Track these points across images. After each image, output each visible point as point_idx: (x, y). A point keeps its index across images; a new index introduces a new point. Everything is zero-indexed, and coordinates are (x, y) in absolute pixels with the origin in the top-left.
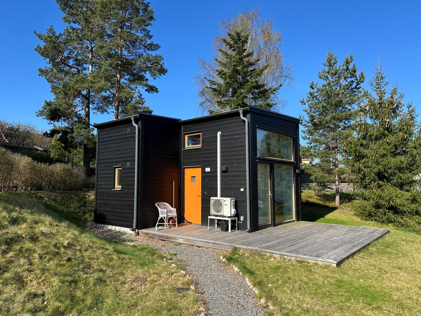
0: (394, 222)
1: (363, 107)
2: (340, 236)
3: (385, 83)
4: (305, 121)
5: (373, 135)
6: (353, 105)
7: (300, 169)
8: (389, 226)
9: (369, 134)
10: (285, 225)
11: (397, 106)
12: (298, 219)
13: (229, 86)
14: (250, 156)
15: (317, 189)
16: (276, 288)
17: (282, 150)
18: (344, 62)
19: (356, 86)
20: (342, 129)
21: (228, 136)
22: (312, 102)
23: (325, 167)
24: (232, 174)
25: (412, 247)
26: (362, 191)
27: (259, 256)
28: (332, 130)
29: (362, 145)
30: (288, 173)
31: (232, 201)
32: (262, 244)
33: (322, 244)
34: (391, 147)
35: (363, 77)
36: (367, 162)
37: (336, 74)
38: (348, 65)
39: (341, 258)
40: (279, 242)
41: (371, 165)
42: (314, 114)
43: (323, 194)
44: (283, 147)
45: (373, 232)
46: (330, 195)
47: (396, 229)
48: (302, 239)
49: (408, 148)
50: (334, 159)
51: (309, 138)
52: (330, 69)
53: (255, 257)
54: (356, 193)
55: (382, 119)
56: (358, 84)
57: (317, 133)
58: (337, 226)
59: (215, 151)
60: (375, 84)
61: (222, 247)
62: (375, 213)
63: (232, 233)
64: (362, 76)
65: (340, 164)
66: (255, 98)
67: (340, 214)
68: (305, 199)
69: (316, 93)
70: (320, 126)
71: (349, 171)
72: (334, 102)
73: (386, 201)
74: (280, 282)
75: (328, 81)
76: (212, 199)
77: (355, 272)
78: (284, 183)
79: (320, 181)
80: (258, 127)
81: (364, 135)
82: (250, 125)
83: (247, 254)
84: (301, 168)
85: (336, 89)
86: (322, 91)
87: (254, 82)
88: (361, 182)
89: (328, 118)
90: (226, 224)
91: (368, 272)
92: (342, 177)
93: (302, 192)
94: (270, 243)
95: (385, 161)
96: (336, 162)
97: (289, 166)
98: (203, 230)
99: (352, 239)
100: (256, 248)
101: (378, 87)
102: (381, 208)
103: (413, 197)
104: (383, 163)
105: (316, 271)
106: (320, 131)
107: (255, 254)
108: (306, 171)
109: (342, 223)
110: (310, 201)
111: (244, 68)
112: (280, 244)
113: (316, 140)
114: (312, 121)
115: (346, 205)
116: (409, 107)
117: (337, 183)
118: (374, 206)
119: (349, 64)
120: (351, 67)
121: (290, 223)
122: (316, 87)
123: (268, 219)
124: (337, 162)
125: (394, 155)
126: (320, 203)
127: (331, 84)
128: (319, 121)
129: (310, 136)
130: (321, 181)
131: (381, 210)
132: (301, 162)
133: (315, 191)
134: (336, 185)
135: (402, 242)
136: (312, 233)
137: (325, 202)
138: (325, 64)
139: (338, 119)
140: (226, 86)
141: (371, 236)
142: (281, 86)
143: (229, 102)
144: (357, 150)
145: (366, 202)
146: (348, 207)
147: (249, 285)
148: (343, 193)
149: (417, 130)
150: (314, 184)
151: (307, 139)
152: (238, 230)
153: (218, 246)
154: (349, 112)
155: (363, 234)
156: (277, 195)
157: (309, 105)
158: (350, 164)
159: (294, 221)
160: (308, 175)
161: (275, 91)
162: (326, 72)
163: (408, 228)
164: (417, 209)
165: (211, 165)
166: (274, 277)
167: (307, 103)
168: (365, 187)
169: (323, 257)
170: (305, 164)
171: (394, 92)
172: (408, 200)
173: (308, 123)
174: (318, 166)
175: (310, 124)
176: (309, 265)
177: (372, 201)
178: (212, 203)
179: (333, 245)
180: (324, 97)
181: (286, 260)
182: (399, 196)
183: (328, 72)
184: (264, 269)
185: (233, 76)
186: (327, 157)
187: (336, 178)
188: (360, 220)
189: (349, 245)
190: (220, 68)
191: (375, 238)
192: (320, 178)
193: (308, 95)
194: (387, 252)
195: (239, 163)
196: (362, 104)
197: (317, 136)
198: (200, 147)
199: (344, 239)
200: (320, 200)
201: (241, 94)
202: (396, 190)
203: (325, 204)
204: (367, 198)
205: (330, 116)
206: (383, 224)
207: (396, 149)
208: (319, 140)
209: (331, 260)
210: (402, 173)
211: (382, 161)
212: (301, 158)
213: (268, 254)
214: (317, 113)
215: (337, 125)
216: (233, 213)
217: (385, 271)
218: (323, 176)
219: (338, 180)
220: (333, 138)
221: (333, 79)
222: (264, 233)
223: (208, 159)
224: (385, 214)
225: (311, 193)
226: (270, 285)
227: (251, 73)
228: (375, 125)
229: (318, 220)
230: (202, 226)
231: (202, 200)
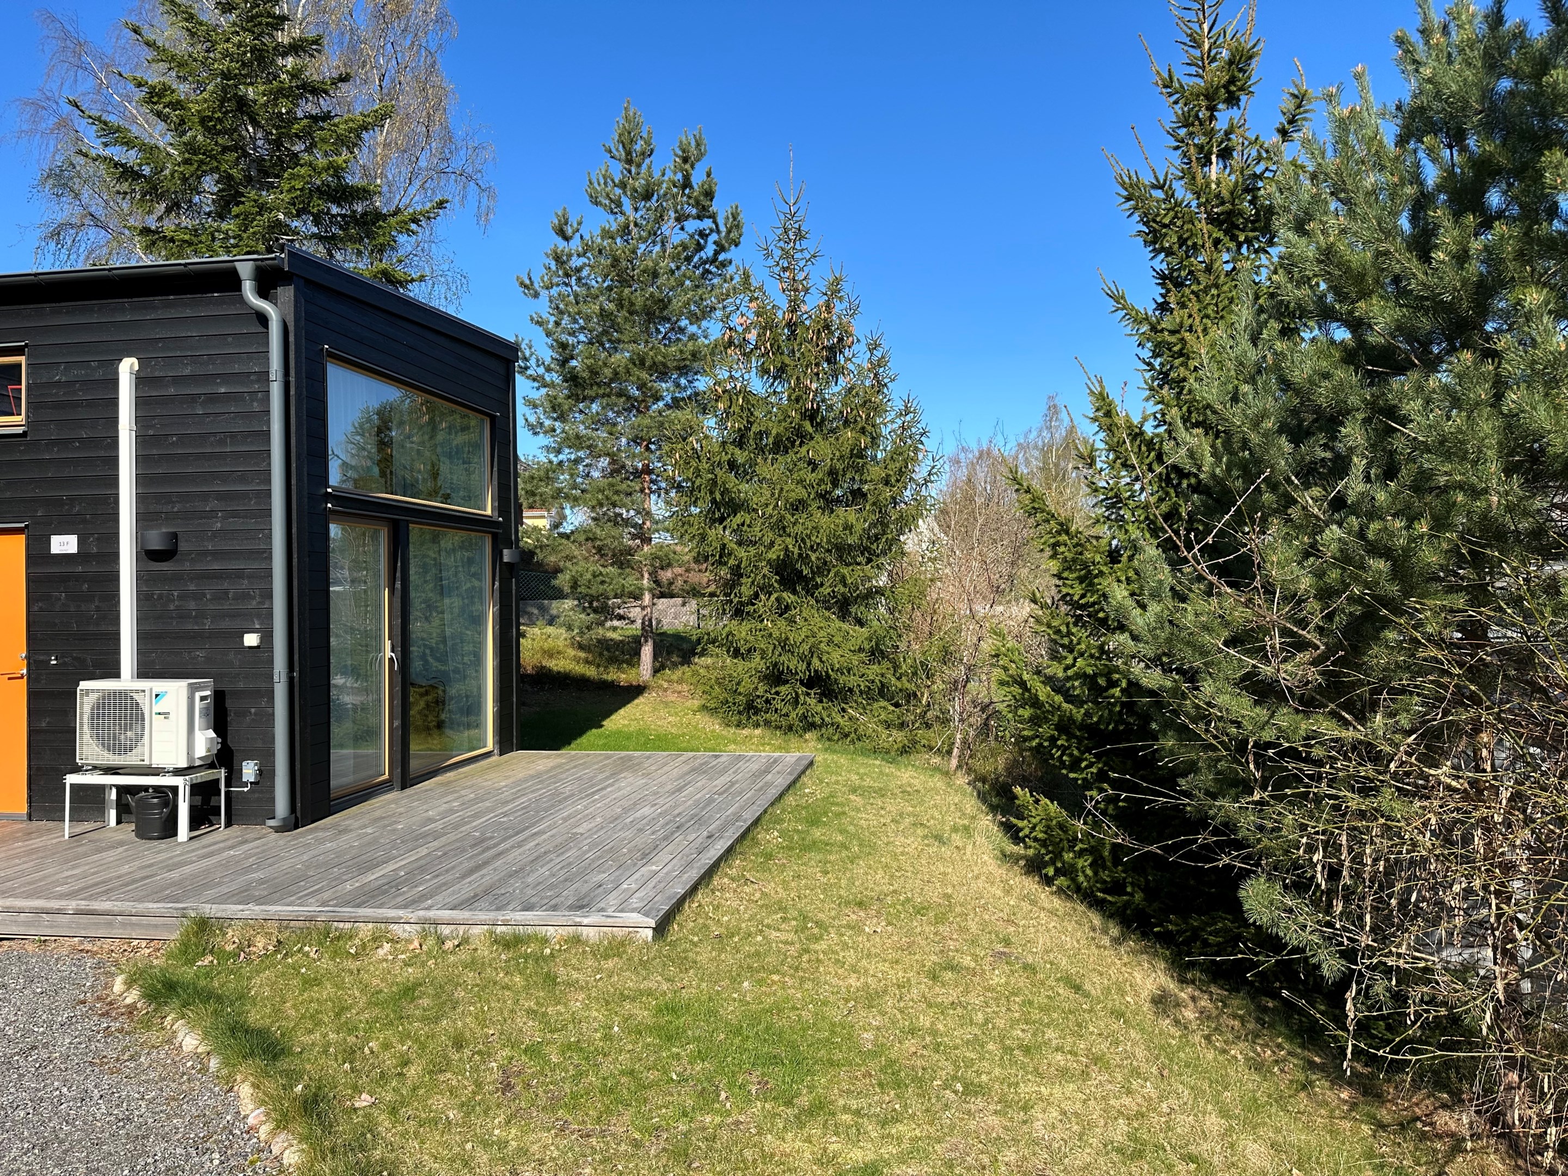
0: (821, 727)
1: (740, 329)
2: (661, 801)
3: (808, 256)
4: (538, 360)
5: (768, 433)
6: (704, 324)
7: (517, 547)
8: (806, 741)
9: (755, 428)
10: (450, 775)
11: (840, 340)
12: (506, 744)
13: (202, 162)
14: (294, 482)
15: (577, 624)
16: (393, 1111)
17: (444, 468)
18: (676, 155)
19: (717, 253)
20: (668, 406)
21: (177, 380)
22: (563, 289)
23: (608, 541)
24: (198, 567)
25: (883, 812)
26: (726, 625)
27: (320, 944)
28: (633, 406)
29: (732, 465)
30: (470, 561)
31: (198, 695)
32: (340, 880)
33: (598, 845)
34: (820, 476)
35: (738, 226)
36: (749, 526)
37: (647, 196)
38: (687, 166)
39: (669, 898)
40: (423, 862)
41: (760, 535)
42: (571, 340)
43: (599, 641)
44: (450, 457)
45: (767, 771)
46: (621, 641)
47: (826, 750)
48: (517, 833)
49: (866, 482)
50: (638, 513)
51: (554, 430)
52: (630, 172)
53: (300, 950)
54: (708, 634)
55: (798, 378)
56: (721, 248)
57: (581, 412)
58: (648, 757)
59: (102, 453)
60: (777, 253)
61: (132, 925)
62: (767, 701)
63: (195, 844)
64: (735, 224)
65: (657, 531)
66: (329, 241)
67: (655, 709)
68: (535, 661)
69: (579, 256)
70: (592, 385)
71: (686, 558)
72: (639, 301)
73: (802, 658)
74: (412, 1072)
75: (621, 219)
76: (87, 692)
77: (722, 950)
78: (452, 603)
79: (590, 592)
80: (331, 355)
81: (740, 429)
82: (292, 338)
83: (260, 942)
84: (521, 544)
85: (651, 252)
86: (600, 252)
87: (327, 169)
88: (726, 595)
89: (621, 358)
90: (166, 804)
91: (764, 938)
92: (666, 575)
93: (524, 636)
94: (378, 873)
95: (801, 524)
96: (644, 523)
97: (473, 534)
98: (36, 843)
99: (703, 808)
100: (311, 908)
101: (786, 265)
102: (786, 682)
103: (873, 643)
104: (799, 529)
105: (575, 975)
106: (594, 406)
107: (304, 937)
108: (540, 556)
109: (662, 742)
110: (550, 670)
111: (276, 99)
112: (422, 869)
113: (578, 437)
114: (563, 363)
115: (675, 677)
116: (873, 347)
117: (647, 597)
118: (765, 677)
119: (692, 167)
120: (698, 178)
121: (472, 766)
122: (578, 235)
123: (379, 757)
124: (648, 523)
125: (829, 503)
126: (588, 673)
127: (629, 233)
128: (588, 367)
129: (557, 424)
130: (593, 592)
131: (783, 689)
132: (522, 524)
133: (570, 628)
134: (643, 608)
135: (852, 797)
136: (559, 800)
137: (606, 667)
138: (610, 152)
139: (654, 368)
140: (187, 162)
141: (761, 789)
142: (441, 204)
143: (203, 238)
144: (719, 482)
145: (741, 665)
146: (680, 681)
147: (251, 1121)
148: (664, 634)
149: (890, 427)
150: (568, 604)
151: (546, 433)
152: (229, 824)
153: (110, 925)
154: (690, 344)
155: (737, 782)
156: (424, 654)
157: (551, 301)
158: (693, 530)
159: (488, 755)
160: (546, 572)
161: (415, 221)
162: (613, 181)
163: (859, 745)
164: (884, 681)
165: (85, 521)
166: (386, 1046)
167: (544, 294)
168: (739, 613)
169: (602, 905)
170: (535, 528)
171: (834, 291)
172: (861, 650)
173: (548, 369)
174: (582, 538)
175: (555, 375)
176: (548, 951)
177: (758, 659)
178: (87, 709)
179: (640, 841)
180: (606, 276)
181: (449, 945)
182: (837, 639)
183: (623, 185)
184: (338, 1015)
185: (220, 120)
186: (614, 506)
187: (645, 581)
188: (720, 725)
189: (694, 835)
190: (156, 76)
191: (773, 792)
192: (589, 581)
193: (547, 261)
194: (814, 843)
195: (235, 514)
196: (736, 320)
197: (583, 423)
198: (20, 430)
199: (676, 812)
200: (587, 662)
201: (263, 208)
202: (828, 619)
203: (605, 677)
204: (742, 651)
205: (627, 355)
206: (791, 735)
207: (835, 484)
208: (589, 439)
209: (634, 915)
210: (847, 565)
211: (794, 524)
212: (521, 505)
213: (366, 930)
214: (582, 338)
215: (650, 389)
216: (201, 751)
217: (818, 924)
218: (601, 573)
219: (650, 590)
220: (637, 437)
221: (640, 213)
222: (357, 824)
223: (65, 493)
224: (796, 701)
225: (557, 636)
226: (364, 1100)
227: (310, 127)
228: (773, 399)
229: (579, 741)
230: (35, 824)
231: (33, 696)
